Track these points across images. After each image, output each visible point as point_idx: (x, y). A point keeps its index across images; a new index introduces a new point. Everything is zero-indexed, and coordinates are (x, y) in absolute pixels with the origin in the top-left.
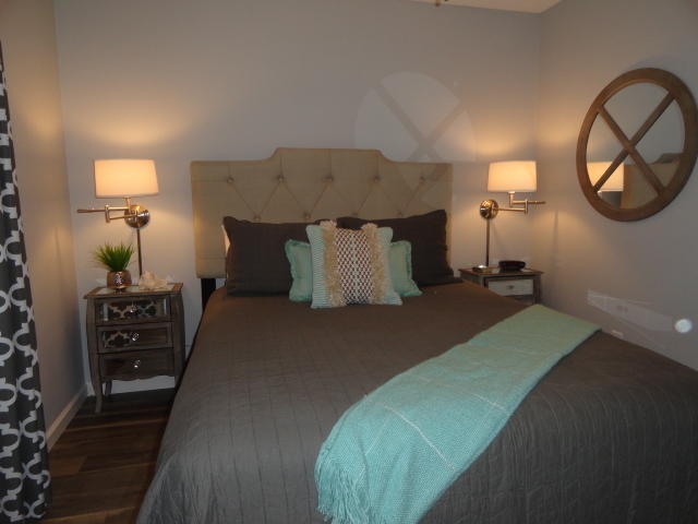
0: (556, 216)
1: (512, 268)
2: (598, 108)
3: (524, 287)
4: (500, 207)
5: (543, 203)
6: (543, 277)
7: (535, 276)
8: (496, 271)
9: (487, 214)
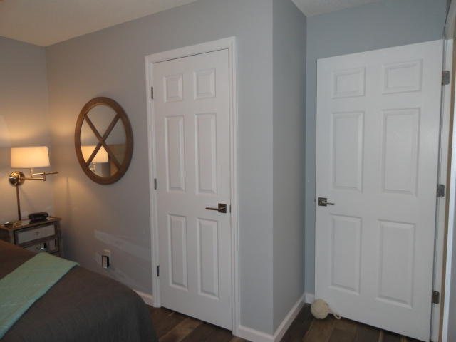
0: (67, 181)
1: (38, 219)
2: (83, 116)
3: (49, 231)
4: (26, 177)
5: (57, 173)
6: (61, 223)
7: (56, 222)
8: (26, 223)
9: (15, 182)
